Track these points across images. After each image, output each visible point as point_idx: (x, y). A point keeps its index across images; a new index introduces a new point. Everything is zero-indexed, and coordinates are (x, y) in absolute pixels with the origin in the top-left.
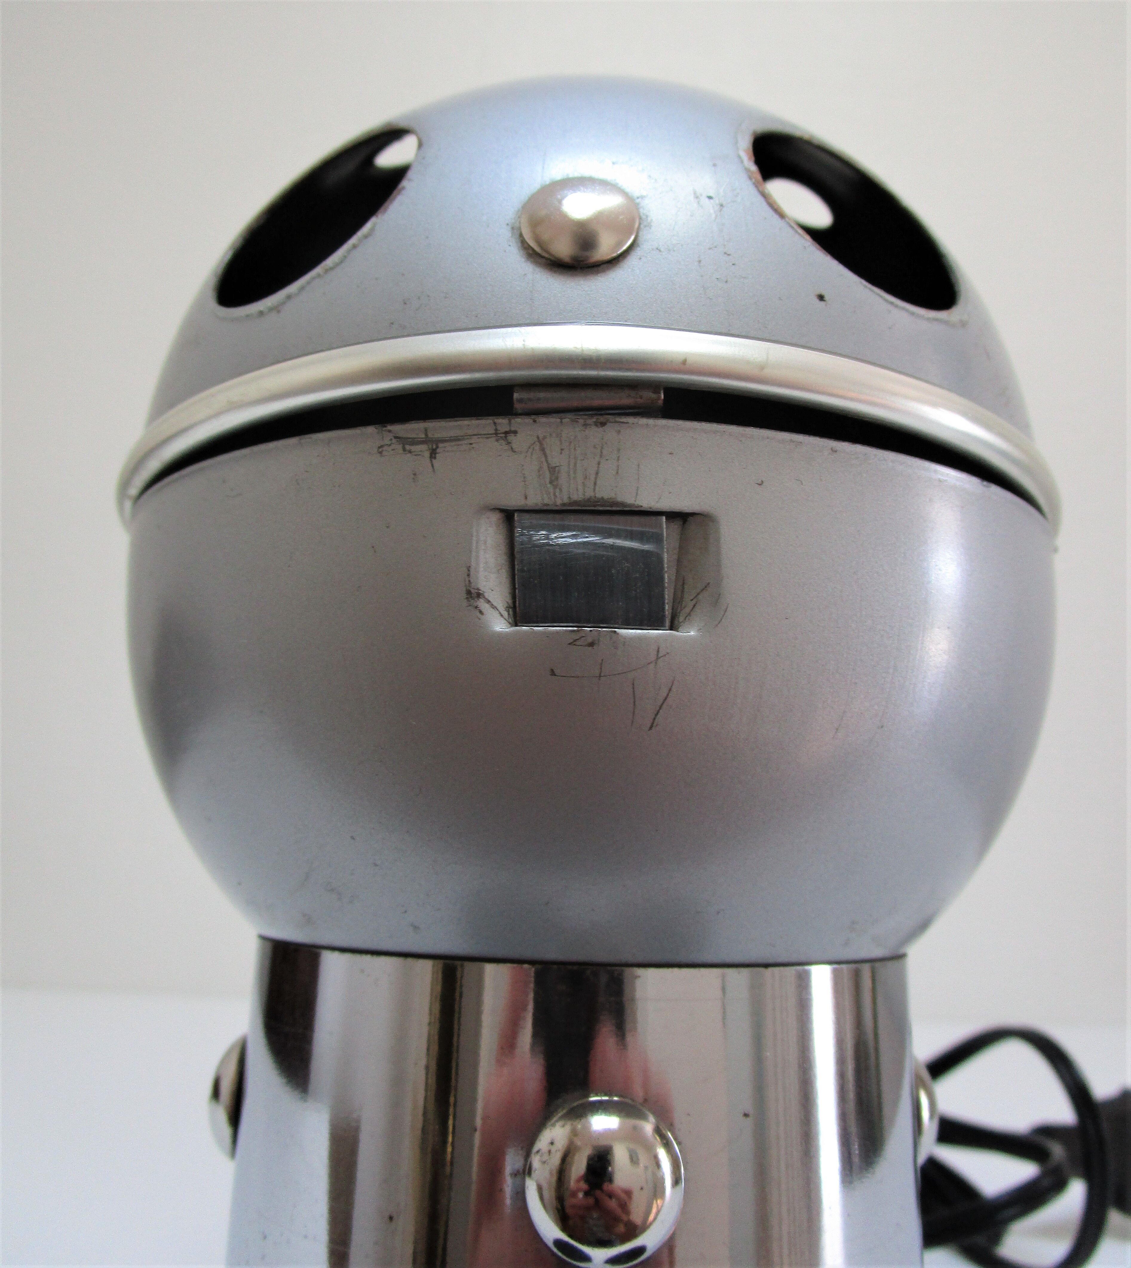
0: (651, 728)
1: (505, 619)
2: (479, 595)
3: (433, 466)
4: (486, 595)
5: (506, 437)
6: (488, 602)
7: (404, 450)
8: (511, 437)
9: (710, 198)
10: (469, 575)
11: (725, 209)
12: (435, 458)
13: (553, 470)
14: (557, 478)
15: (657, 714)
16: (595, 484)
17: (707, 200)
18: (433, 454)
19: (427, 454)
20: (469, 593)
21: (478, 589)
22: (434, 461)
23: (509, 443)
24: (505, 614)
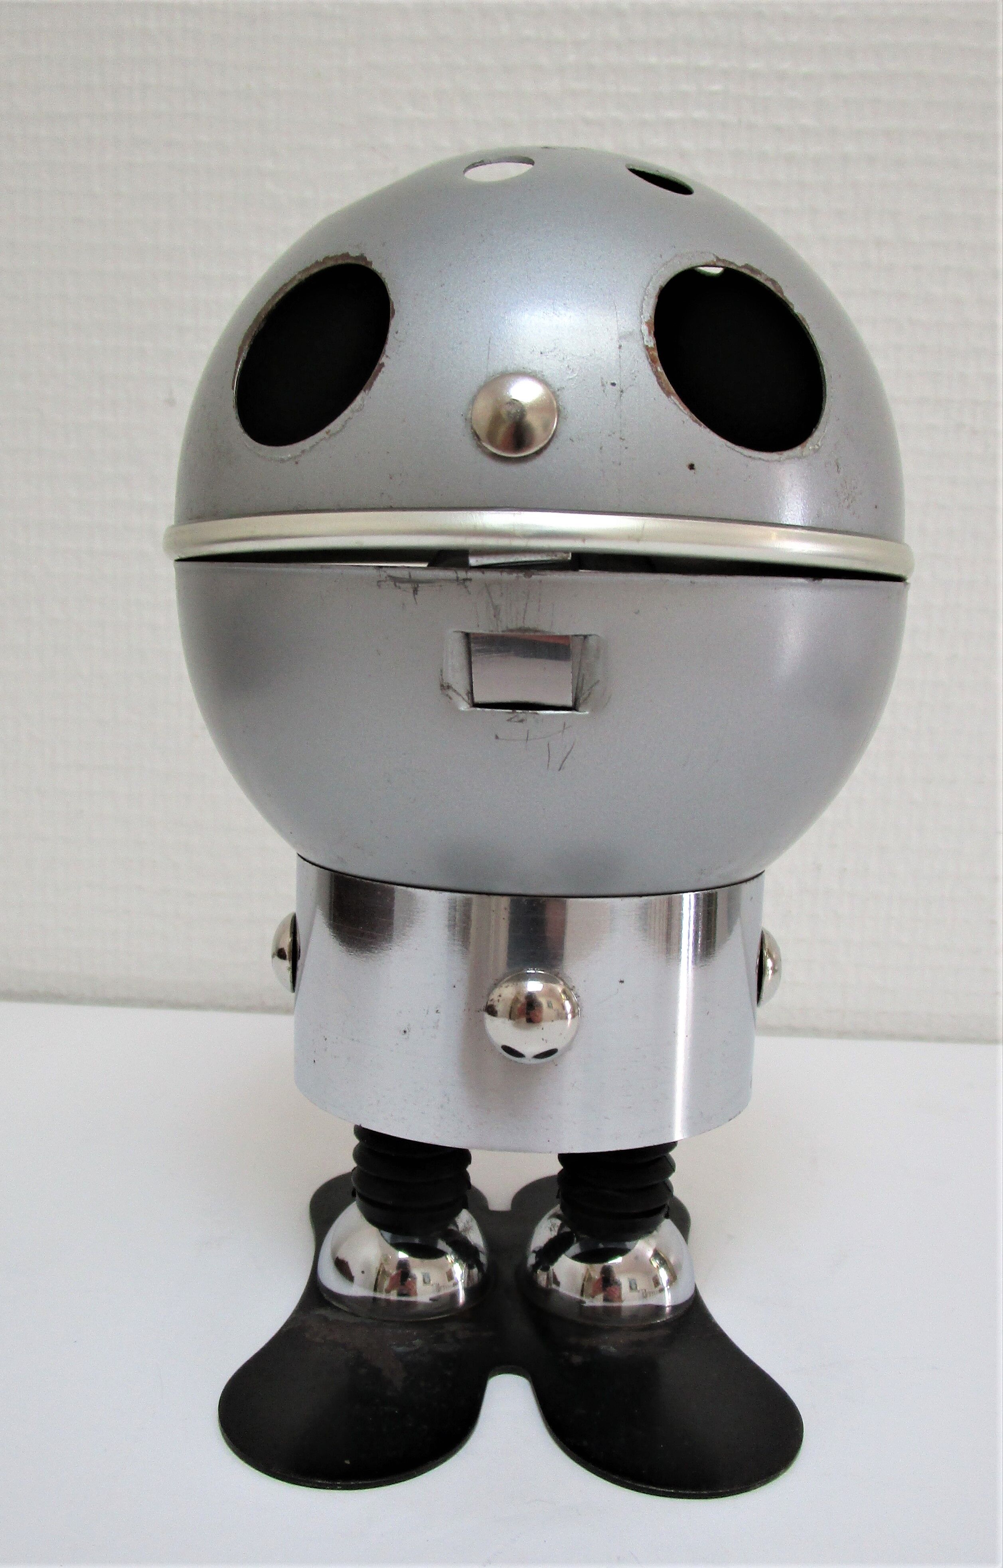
0: (560, 769)
1: (466, 701)
2: (449, 687)
3: (415, 599)
4: (454, 687)
5: (464, 583)
6: (455, 691)
7: (396, 585)
8: (468, 583)
9: (613, 384)
10: (441, 675)
11: (624, 395)
12: (417, 594)
13: (496, 608)
14: (499, 614)
15: (564, 762)
16: (524, 618)
17: (611, 386)
18: (415, 591)
19: (411, 591)
20: (442, 686)
21: (448, 683)
22: (416, 596)
23: (466, 587)
24: (466, 698)
